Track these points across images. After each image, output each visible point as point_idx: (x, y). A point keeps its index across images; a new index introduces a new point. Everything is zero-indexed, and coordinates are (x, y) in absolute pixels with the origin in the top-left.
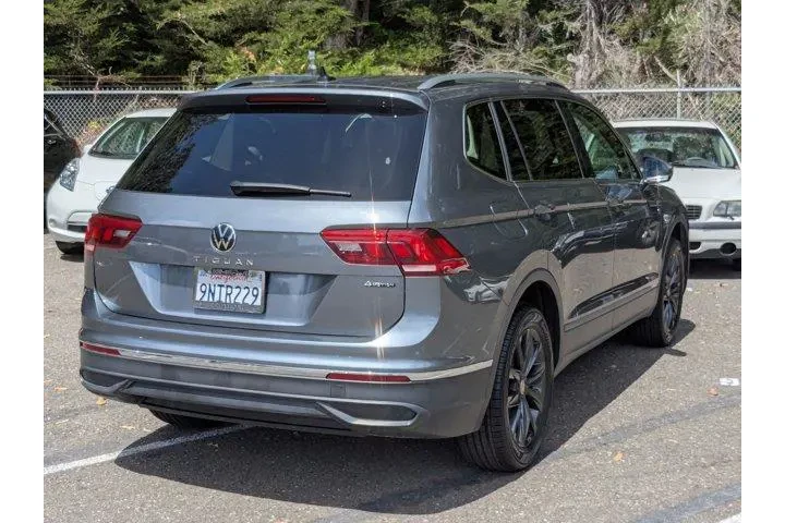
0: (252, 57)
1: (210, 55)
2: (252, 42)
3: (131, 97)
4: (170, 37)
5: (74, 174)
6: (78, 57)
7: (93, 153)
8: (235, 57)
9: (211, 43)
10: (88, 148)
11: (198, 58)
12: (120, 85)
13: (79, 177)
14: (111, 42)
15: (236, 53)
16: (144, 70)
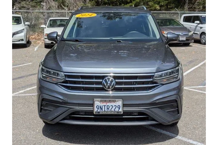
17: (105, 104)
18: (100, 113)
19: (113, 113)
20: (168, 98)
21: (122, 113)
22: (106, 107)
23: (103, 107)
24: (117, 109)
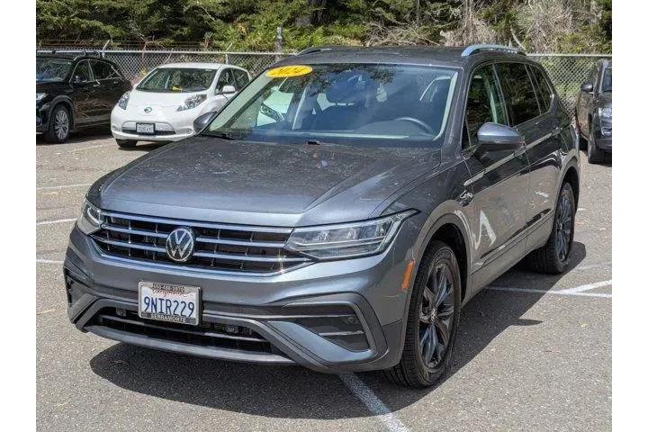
0: (244, 30)
1: (217, 28)
2: (243, 21)
3: (165, 55)
4: (194, 15)
5: (126, 100)
6: (134, 28)
7: (138, 88)
8: (233, 30)
9: (219, 20)
10: (136, 86)
11: (211, 30)
12: (160, 48)
13: (129, 102)
14: (155, 19)
15: (234, 27)
16: (176, 38)
17: (161, 295)
18: (152, 318)
19: (177, 320)
20: (320, 298)
21: (197, 324)
22: (164, 302)
23: (159, 302)
24: (187, 312)
